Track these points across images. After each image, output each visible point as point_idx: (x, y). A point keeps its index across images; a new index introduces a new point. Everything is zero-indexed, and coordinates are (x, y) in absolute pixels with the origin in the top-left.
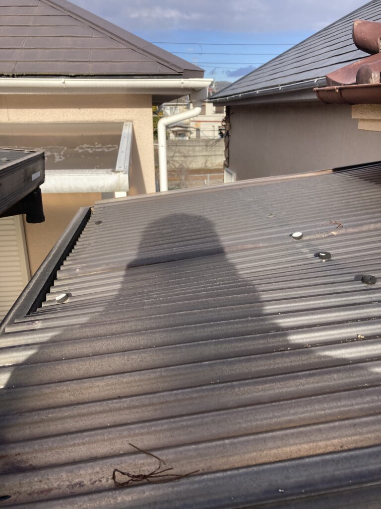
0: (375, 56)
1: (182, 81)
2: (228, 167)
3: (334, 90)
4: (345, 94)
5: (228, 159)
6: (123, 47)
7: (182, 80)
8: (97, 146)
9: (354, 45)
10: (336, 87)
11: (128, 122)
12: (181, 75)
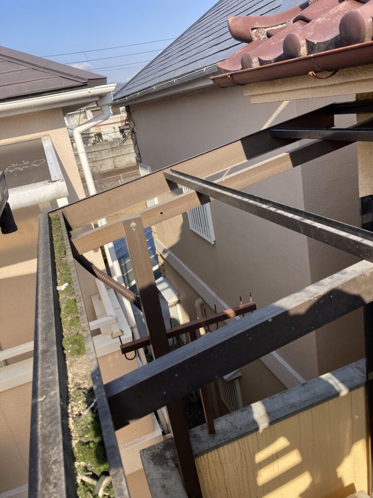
0: (251, 44)
1: (89, 91)
2: (140, 162)
3: (226, 76)
4: (236, 78)
5: (139, 155)
6: (24, 68)
7: (89, 89)
8: (25, 164)
9: (233, 39)
10: (227, 74)
11: (46, 137)
12: (87, 85)
